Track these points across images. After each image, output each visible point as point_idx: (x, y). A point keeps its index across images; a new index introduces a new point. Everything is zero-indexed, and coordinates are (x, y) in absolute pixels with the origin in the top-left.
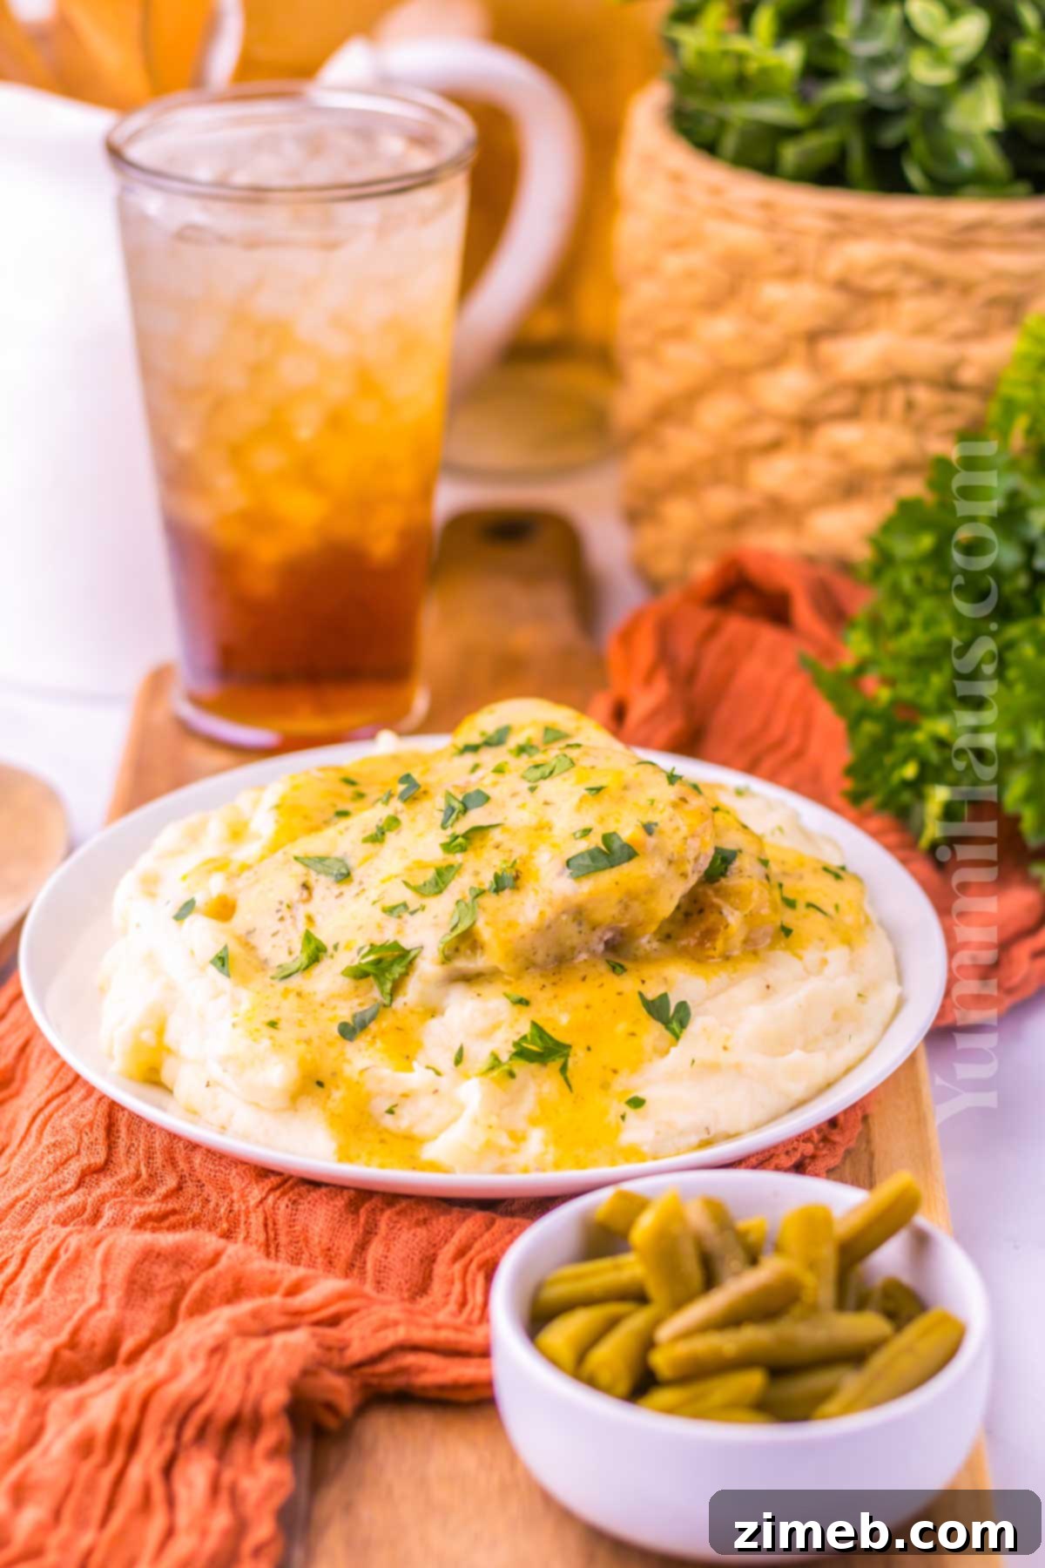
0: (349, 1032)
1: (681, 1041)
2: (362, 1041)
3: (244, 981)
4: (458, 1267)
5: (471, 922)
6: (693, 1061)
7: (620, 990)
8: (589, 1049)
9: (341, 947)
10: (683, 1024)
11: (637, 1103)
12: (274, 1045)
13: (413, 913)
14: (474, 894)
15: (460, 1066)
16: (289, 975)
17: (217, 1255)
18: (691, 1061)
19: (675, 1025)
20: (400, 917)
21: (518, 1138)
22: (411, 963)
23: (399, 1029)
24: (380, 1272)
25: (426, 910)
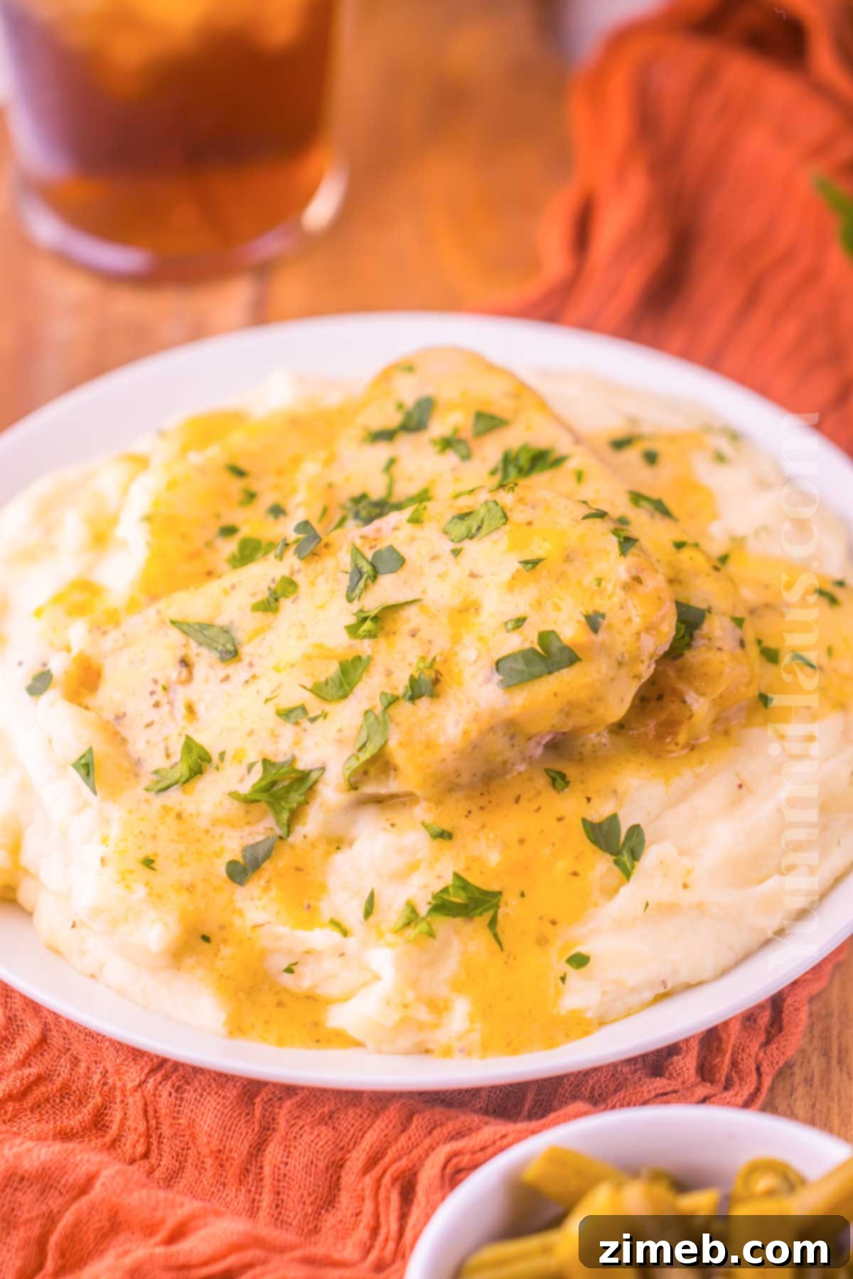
0: (240, 872)
1: (633, 878)
2: (255, 886)
3: (114, 793)
4: (369, 1180)
5: (383, 742)
6: (647, 904)
7: (559, 815)
8: (523, 895)
9: (228, 757)
10: (635, 856)
11: (579, 961)
12: (150, 895)
13: (313, 720)
14: (386, 702)
15: (372, 919)
16: (167, 788)
17: (90, 1180)
18: (645, 904)
19: (626, 858)
20: (297, 724)
21: (439, 1008)
22: (311, 788)
23: (298, 869)
24: (279, 1181)
25: (328, 718)
